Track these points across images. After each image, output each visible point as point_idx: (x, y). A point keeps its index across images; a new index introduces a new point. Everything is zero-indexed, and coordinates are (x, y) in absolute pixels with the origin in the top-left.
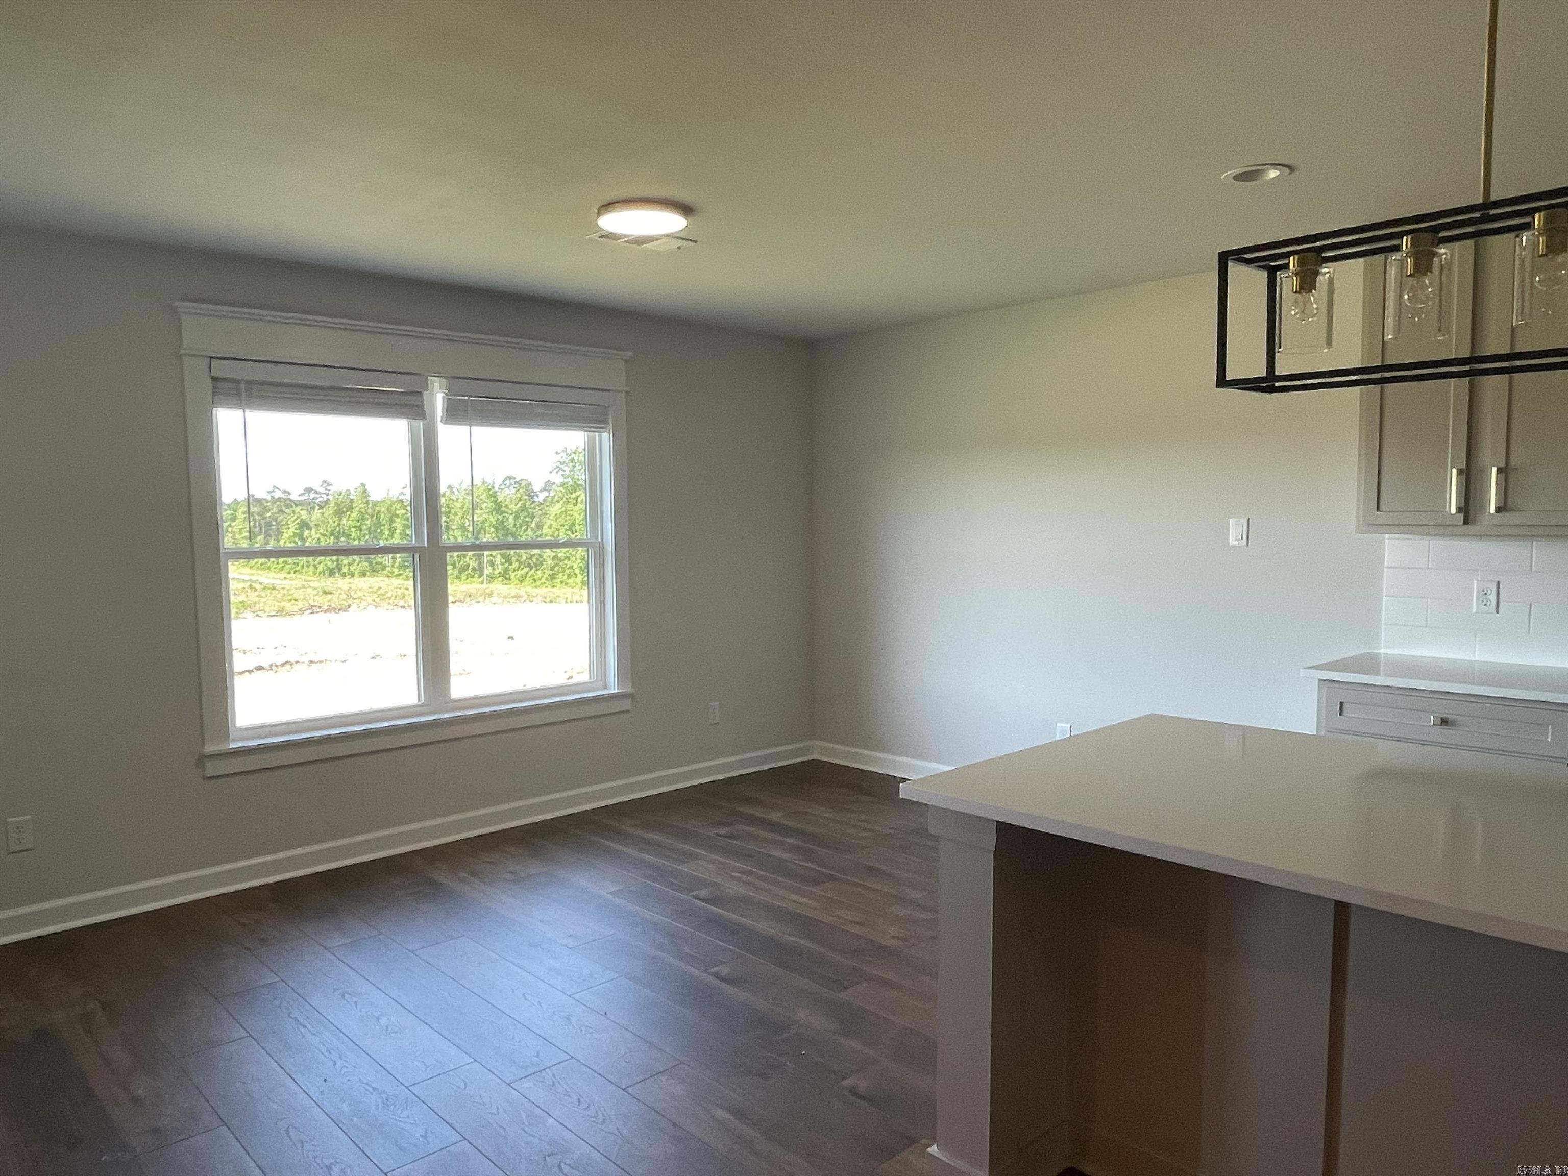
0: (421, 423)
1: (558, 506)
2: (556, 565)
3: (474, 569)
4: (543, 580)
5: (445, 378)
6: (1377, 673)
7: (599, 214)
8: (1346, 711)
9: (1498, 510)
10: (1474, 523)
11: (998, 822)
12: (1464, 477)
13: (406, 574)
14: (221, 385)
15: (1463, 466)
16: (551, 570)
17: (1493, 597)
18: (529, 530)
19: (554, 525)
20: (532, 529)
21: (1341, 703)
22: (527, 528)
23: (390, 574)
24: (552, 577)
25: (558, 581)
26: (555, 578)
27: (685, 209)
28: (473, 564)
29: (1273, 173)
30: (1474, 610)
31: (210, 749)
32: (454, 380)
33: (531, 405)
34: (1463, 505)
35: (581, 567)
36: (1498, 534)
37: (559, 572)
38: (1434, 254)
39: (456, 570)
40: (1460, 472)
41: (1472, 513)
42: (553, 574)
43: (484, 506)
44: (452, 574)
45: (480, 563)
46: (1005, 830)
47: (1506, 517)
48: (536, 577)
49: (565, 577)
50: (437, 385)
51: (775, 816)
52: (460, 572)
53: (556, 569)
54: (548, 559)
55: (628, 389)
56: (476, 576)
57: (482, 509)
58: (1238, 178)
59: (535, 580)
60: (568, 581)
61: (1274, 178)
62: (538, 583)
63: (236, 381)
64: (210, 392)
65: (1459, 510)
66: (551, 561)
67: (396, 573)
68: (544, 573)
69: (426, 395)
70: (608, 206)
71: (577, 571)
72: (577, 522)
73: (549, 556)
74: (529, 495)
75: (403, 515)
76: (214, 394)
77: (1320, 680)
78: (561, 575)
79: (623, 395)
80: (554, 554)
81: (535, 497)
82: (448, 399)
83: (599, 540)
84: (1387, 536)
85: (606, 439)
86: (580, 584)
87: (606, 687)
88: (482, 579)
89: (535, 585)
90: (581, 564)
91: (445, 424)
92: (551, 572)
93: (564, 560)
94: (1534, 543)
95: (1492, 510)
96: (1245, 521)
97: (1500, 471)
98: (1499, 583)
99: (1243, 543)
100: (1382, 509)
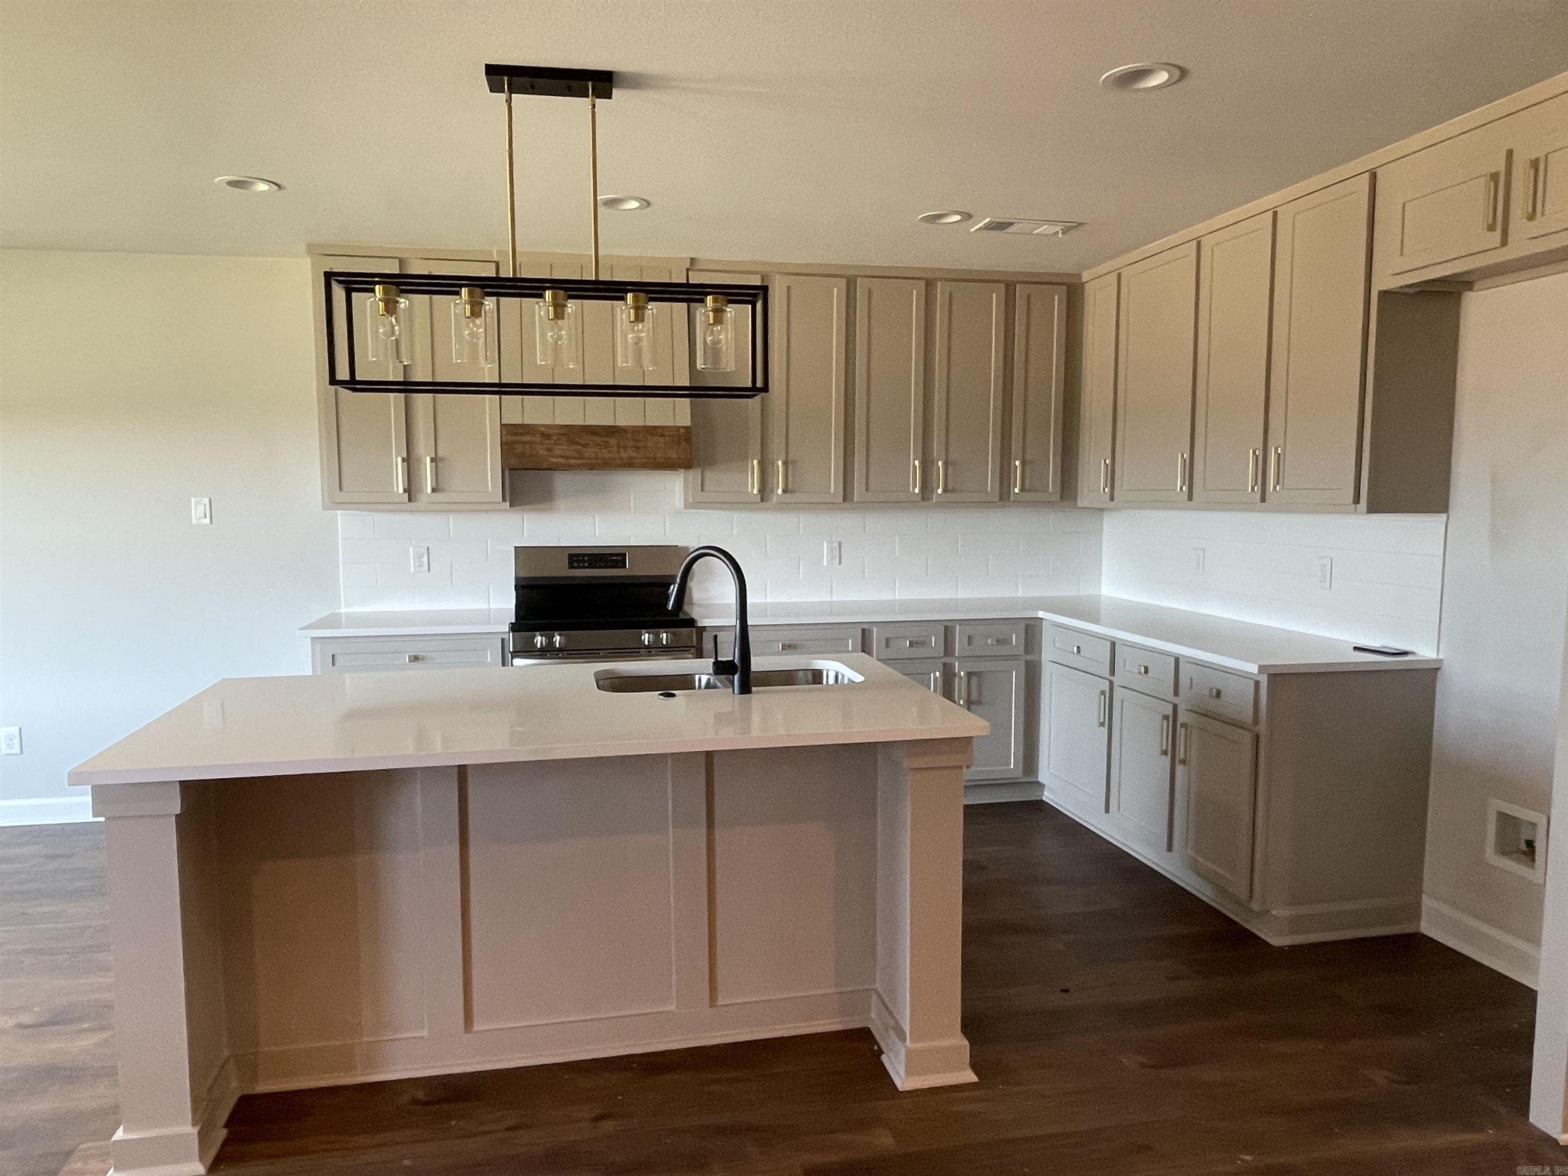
6: (340, 627)
8: (338, 663)
9: (434, 490)
10: (415, 501)
12: (405, 464)
15: (405, 456)
17: (425, 559)
21: (333, 656)
29: (262, 187)
30: (412, 571)
34: (406, 487)
36: (434, 509)
38: (482, 304)
40: (403, 460)
41: (414, 493)
47: (439, 497)
58: (230, 183)
61: (262, 191)
65: (405, 491)
77: (311, 638)
84: (339, 512)
94: (451, 517)
95: (429, 491)
96: (207, 501)
97: (432, 460)
98: (428, 548)
99: (207, 521)
100: (345, 488)
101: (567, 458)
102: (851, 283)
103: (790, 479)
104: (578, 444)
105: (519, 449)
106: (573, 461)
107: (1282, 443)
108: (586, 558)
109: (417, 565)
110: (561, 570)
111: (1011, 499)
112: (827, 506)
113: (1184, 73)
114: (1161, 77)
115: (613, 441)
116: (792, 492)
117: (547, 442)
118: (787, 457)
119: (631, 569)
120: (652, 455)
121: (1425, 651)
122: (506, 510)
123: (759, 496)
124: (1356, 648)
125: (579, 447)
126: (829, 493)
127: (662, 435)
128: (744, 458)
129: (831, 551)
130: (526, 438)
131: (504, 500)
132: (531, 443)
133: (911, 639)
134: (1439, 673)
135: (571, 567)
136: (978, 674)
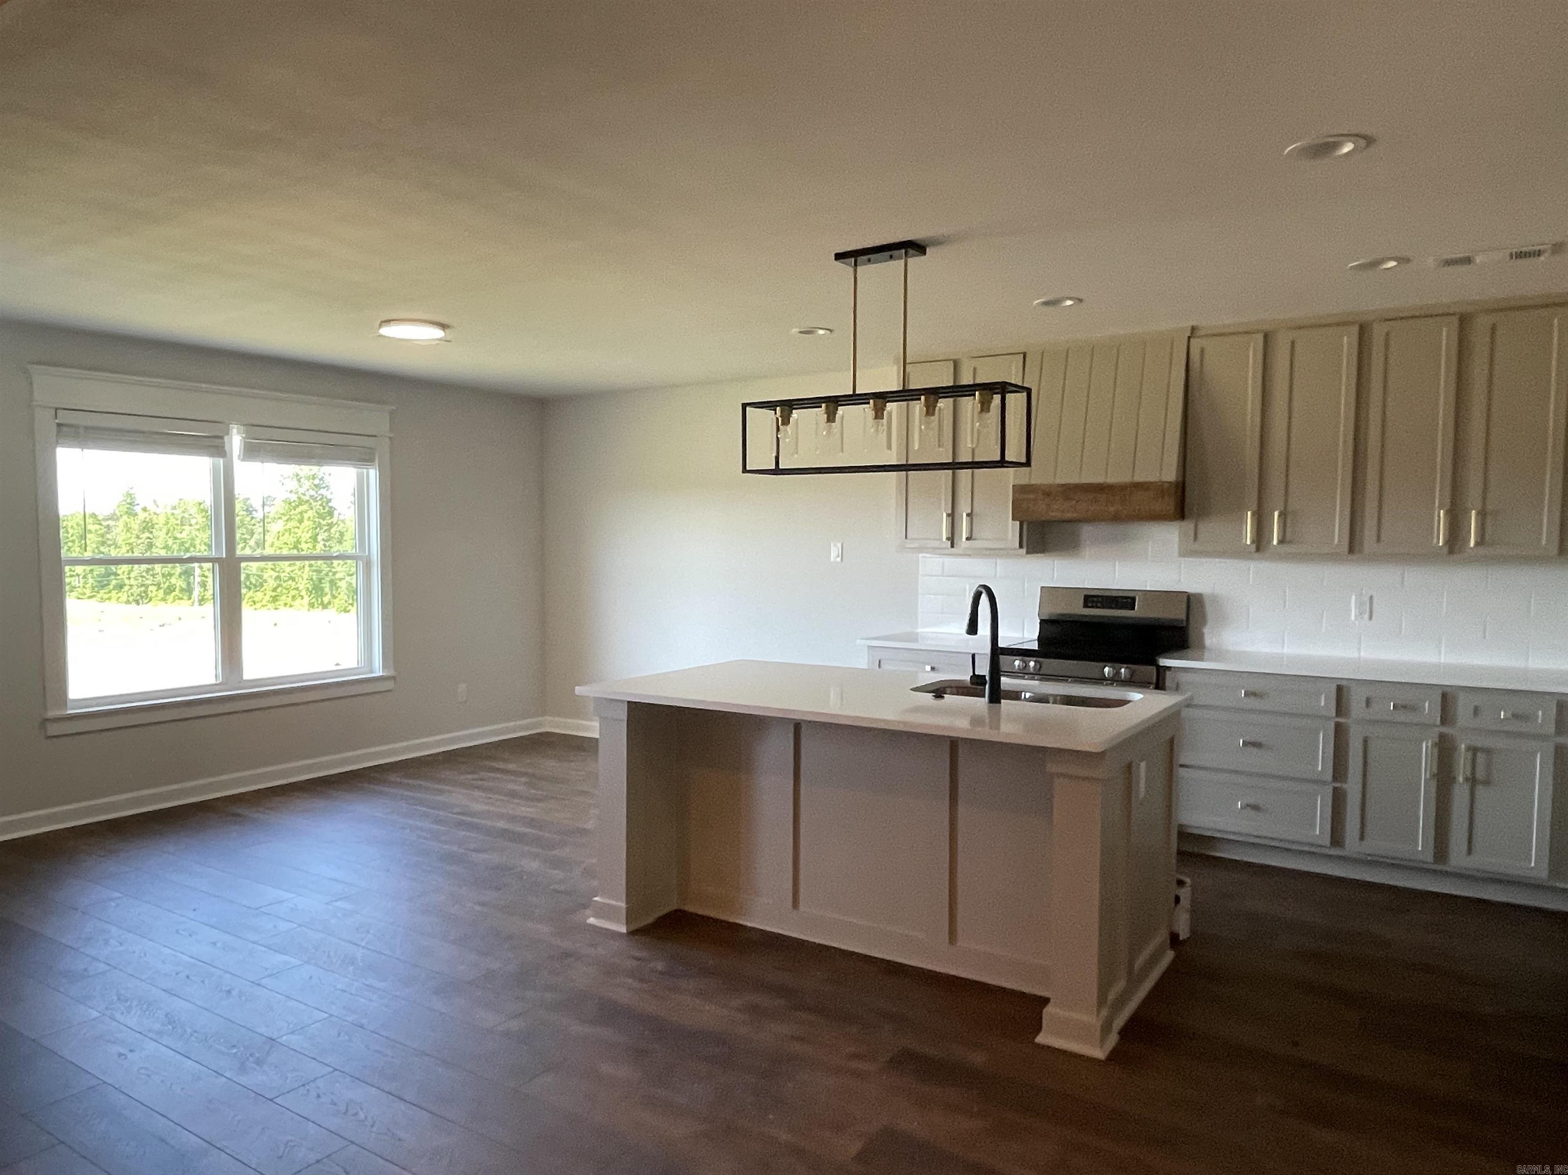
0: (221, 460)
1: (281, 523)
2: (279, 586)
3: (182, 590)
4: (264, 602)
5: (244, 425)
7: (380, 326)
8: (883, 664)
9: (968, 539)
10: (957, 547)
11: (628, 702)
12: (950, 518)
13: (99, 596)
14: (65, 429)
15: (950, 512)
16: (273, 591)
18: (247, 547)
19: (277, 543)
20: (250, 547)
21: (880, 659)
22: (245, 546)
23: (81, 596)
24: (275, 599)
25: (282, 603)
26: (277, 600)
27: (443, 326)
28: (181, 583)
29: (821, 332)
31: (51, 714)
32: (251, 427)
33: (310, 446)
34: (949, 535)
35: (308, 588)
36: (968, 553)
37: (282, 594)
39: (161, 591)
40: (948, 515)
41: (955, 541)
42: (276, 596)
43: (193, 522)
44: (156, 596)
45: (189, 584)
46: (634, 707)
47: (972, 543)
48: (256, 599)
49: (290, 599)
50: (235, 431)
51: (511, 766)
52: (166, 593)
53: (279, 590)
54: (269, 580)
55: (391, 435)
56: (185, 598)
57: (191, 525)
58: (801, 332)
59: (254, 602)
60: (293, 603)
61: (823, 336)
62: (258, 605)
63: (77, 427)
64: (55, 434)
65: (948, 539)
66: (273, 582)
67: (88, 594)
68: (265, 595)
69: (226, 438)
70: (388, 322)
71: (303, 593)
72: (303, 539)
73: (271, 576)
74: (247, 510)
75: (96, 530)
76: (57, 436)
77: (869, 646)
78: (284, 597)
79: (387, 440)
80: (277, 574)
81: (254, 512)
82: (245, 442)
83: (367, 554)
85: (373, 474)
86: (307, 607)
87: (372, 672)
88: (192, 600)
89: (254, 607)
90: (308, 585)
91: (243, 460)
92: (274, 594)
93: (288, 580)
96: (839, 545)
97: (968, 515)
99: (839, 559)
100: (909, 537)
101: (1063, 512)
102: (1364, 330)
103: (1289, 530)
105: (1025, 504)
106: (1068, 515)
108: (1099, 599)
110: (1077, 609)
112: (1332, 557)
113: (1370, 141)
114: (1348, 148)
116: (1291, 542)
118: (1285, 508)
119: (1138, 612)
122: (1022, 556)
123: (1254, 546)
126: (1332, 545)
127: (1147, 490)
128: (1237, 509)
129: (1360, 605)
130: (1031, 496)
131: (1021, 546)
132: (1035, 499)
133: (1397, 702)
135: (1086, 606)
136: (1488, 751)
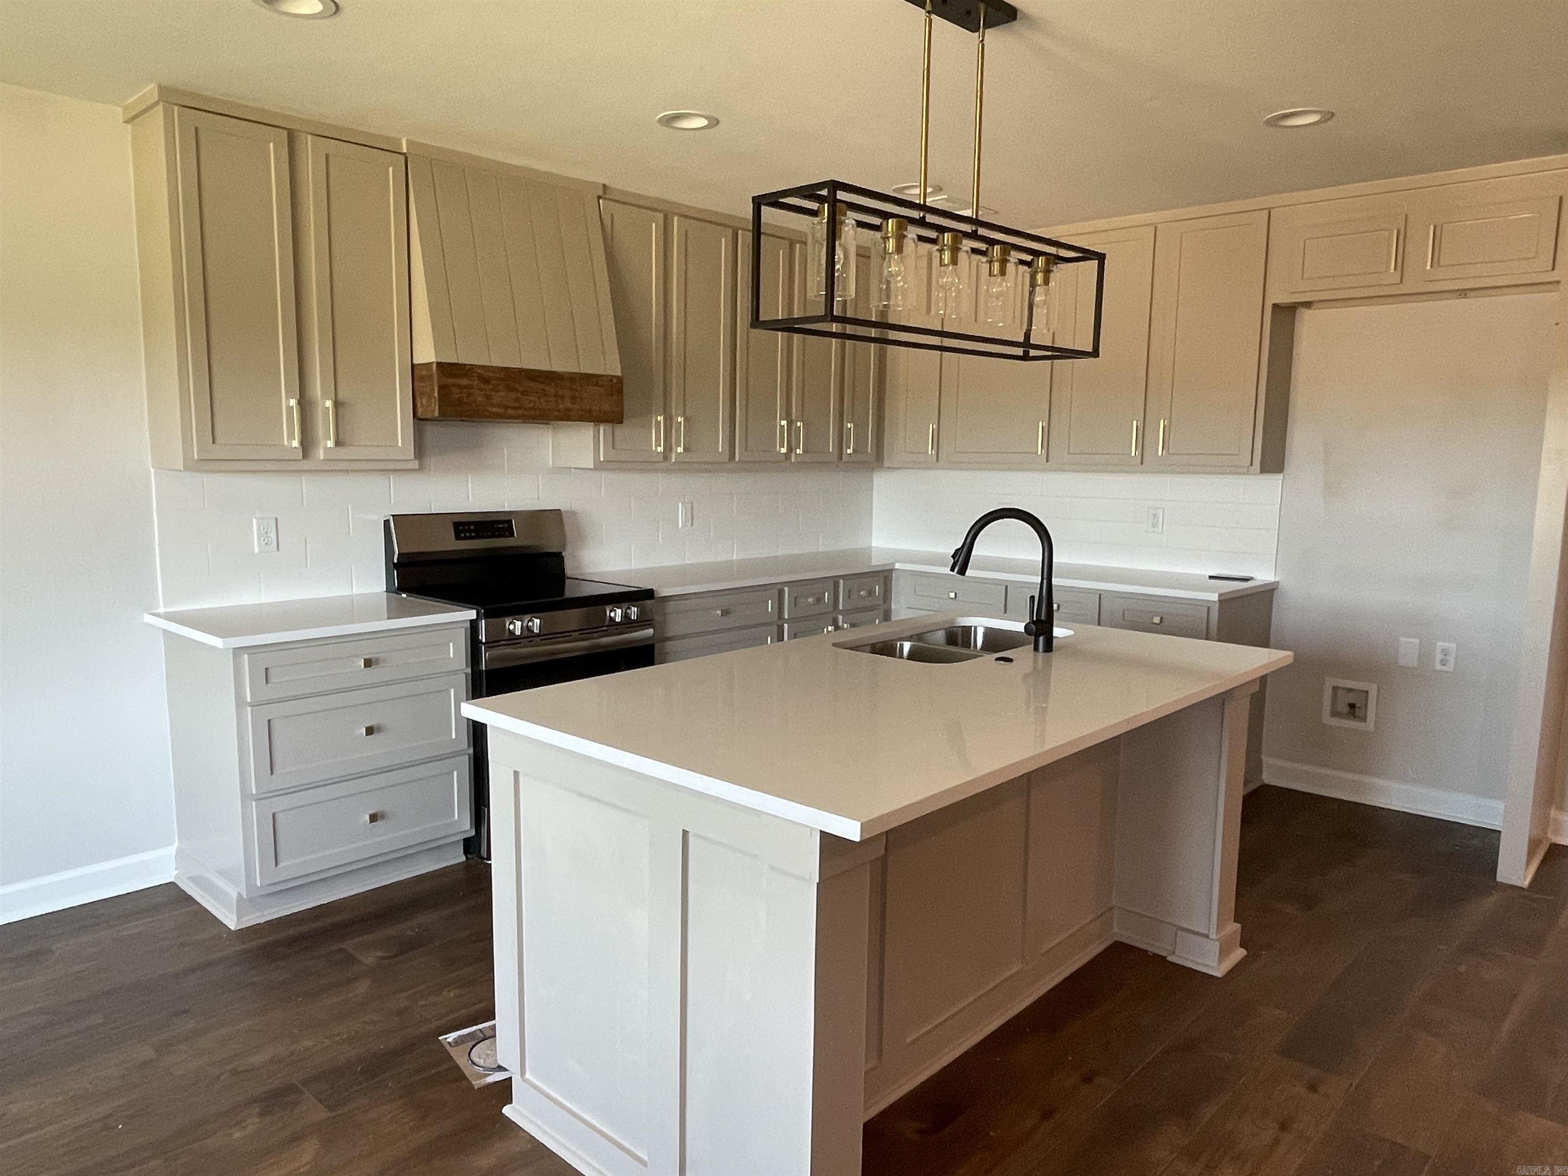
8: (273, 679)
9: (337, 444)
10: (310, 457)
12: (300, 408)
15: (298, 397)
17: (273, 535)
21: (265, 670)
30: (257, 550)
40: (297, 403)
41: (308, 448)
95: (330, 445)
97: (334, 405)
98: (276, 519)
100: (218, 441)
101: (507, 407)
103: (686, 437)
104: (517, 390)
105: (456, 394)
106: (510, 412)
107: (1168, 416)
108: (472, 527)
109: (263, 543)
110: (449, 543)
111: (844, 460)
115: (551, 390)
116: (689, 450)
117: (486, 387)
118: (684, 414)
119: (518, 539)
120: (588, 407)
121: (1263, 575)
123: (663, 455)
124: (1211, 577)
125: (518, 395)
126: (718, 452)
127: (596, 384)
128: (648, 413)
129: (685, 512)
130: (464, 382)
131: (415, 457)
132: (470, 387)
134: (1275, 591)
135: (458, 537)
